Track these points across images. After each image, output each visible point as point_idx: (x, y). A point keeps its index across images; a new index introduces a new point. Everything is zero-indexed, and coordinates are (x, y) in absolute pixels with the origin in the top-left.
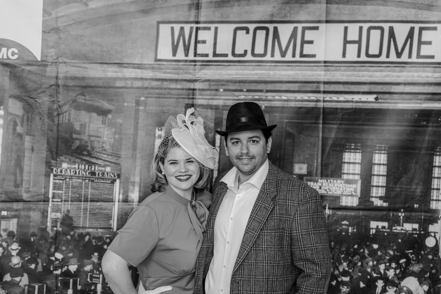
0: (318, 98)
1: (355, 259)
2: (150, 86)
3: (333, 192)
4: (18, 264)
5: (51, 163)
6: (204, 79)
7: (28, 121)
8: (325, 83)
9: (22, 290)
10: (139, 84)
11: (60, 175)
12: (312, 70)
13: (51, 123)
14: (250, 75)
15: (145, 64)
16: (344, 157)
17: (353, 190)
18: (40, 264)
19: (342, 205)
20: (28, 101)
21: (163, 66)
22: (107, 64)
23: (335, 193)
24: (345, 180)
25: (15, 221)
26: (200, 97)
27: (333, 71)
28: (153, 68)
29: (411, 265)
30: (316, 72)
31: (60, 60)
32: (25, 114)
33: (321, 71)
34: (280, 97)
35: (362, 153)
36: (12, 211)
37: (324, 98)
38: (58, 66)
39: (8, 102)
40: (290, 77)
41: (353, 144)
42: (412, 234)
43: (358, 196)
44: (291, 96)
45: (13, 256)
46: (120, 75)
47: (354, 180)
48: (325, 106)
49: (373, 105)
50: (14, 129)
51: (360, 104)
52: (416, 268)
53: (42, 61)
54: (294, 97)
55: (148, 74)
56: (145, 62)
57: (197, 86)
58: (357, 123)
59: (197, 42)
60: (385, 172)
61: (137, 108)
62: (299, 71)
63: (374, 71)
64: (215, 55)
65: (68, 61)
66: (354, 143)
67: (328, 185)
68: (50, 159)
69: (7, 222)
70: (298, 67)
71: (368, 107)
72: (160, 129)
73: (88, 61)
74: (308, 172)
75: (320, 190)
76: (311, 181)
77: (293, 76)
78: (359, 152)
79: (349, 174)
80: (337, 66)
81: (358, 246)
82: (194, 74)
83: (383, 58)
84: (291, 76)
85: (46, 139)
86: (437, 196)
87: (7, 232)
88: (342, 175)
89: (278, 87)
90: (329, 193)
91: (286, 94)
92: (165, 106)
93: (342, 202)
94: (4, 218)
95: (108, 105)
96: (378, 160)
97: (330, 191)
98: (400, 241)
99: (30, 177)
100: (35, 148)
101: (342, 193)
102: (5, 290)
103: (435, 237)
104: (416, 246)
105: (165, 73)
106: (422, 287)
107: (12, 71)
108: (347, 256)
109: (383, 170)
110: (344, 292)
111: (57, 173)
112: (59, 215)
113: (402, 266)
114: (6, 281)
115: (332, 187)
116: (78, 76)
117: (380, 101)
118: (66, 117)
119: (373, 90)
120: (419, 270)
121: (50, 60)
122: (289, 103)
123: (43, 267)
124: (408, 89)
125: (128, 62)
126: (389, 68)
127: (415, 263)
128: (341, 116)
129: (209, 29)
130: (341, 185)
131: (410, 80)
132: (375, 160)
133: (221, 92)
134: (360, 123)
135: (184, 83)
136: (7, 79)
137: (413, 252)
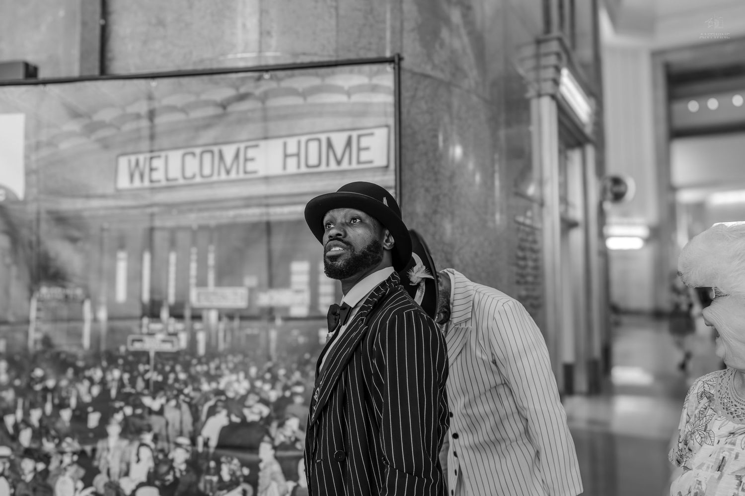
3: (283, 303)
5: (32, 288)
19: (291, 316)
24: (294, 290)
43: (307, 304)
59: (151, 170)
64: (168, 180)
68: (32, 285)
74: (258, 284)
78: (306, 261)
83: (323, 168)
85: (28, 267)
93: (291, 313)
95: (77, 233)
97: (280, 302)
101: (291, 303)
112: (39, 336)
115: (282, 298)
121: (32, 198)
128: (286, 228)
129: (159, 157)
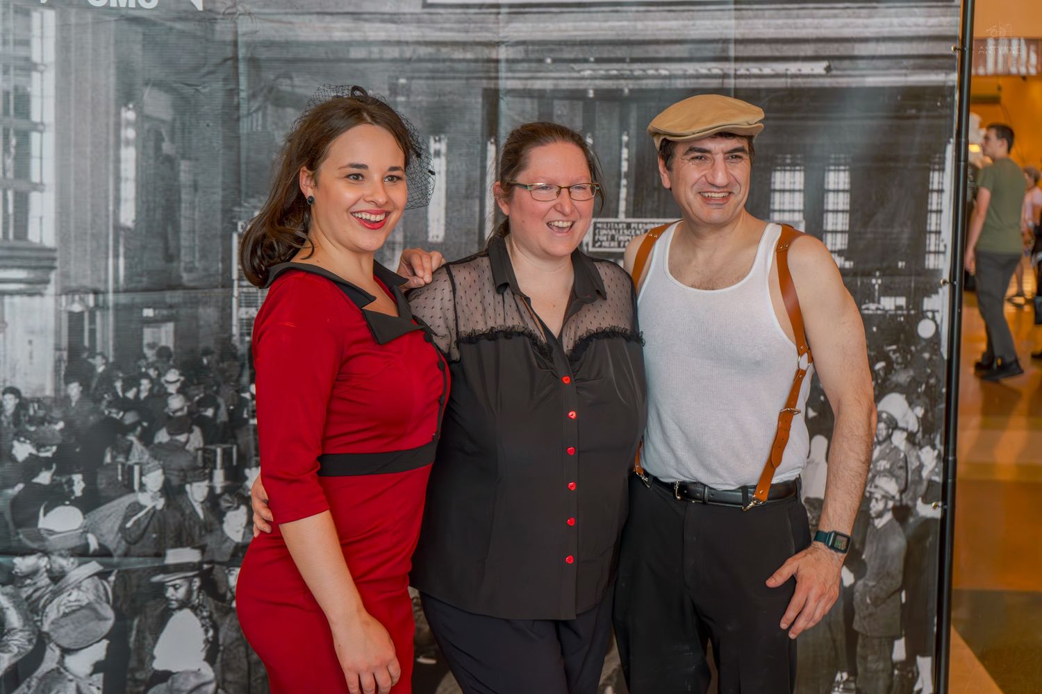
0: (726, 71)
2: (415, 57)
4: (181, 409)
6: (514, 40)
7: (183, 131)
8: (738, 42)
9: (191, 458)
10: (393, 52)
12: (713, 18)
13: (229, 134)
14: (601, 30)
15: (404, 14)
16: (773, 180)
18: (223, 409)
20: (183, 91)
21: (439, 16)
22: (332, 14)
25: (170, 327)
26: (510, 75)
27: (750, 18)
28: (419, 21)
29: (893, 372)
30: (721, 22)
31: (240, 8)
32: (178, 116)
33: (730, 19)
34: (657, 70)
35: (804, 171)
36: (164, 308)
37: (736, 70)
38: (237, 21)
39: (143, 95)
40: (673, 32)
41: (789, 156)
42: (896, 316)
44: (676, 68)
45: (171, 394)
46: (357, 36)
47: (793, 221)
48: (738, 86)
49: (821, 80)
50: (158, 148)
51: (799, 80)
52: (902, 377)
53: (206, 10)
54: (682, 69)
55: (411, 33)
56: (405, 9)
57: (503, 53)
58: (795, 115)
60: (847, 204)
61: (392, 99)
62: (689, 20)
63: (823, 17)
65: (255, 10)
66: (791, 154)
69: (156, 330)
70: (686, 14)
71: (813, 85)
72: (437, 138)
73: (295, 10)
77: (679, 29)
79: (784, 211)
80: (757, 10)
82: (496, 30)
84: (675, 30)
86: (936, 245)
87: (157, 348)
88: (771, 215)
89: (652, 51)
91: (667, 66)
92: (445, 95)
94: (149, 322)
96: (835, 183)
98: (875, 329)
99: (194, 240)
100: (200, 183)
102: (159, 460)
103: (933, 319)
104: (902, 336)
105: (442, 29)
106: (913, 409)
107: (147, 31)
109: (842, 201)
113: (879, 374)
114: (160, 443)
116: (277, 39)
117: (834, 72)
118: (257, 121)
119: (823, 53)
120: (908, 380)
122: (673, 81)
123: (231, 414)
124: (883, 49)
125: (372, 10)
126: (850, 11)
127: (901, 368)
131: (886, 32)
132: (828, 183)
133: (549, 64)
134: (800, 115)
135: (479, 48)
136: (138, 48)
137: (898, 347)
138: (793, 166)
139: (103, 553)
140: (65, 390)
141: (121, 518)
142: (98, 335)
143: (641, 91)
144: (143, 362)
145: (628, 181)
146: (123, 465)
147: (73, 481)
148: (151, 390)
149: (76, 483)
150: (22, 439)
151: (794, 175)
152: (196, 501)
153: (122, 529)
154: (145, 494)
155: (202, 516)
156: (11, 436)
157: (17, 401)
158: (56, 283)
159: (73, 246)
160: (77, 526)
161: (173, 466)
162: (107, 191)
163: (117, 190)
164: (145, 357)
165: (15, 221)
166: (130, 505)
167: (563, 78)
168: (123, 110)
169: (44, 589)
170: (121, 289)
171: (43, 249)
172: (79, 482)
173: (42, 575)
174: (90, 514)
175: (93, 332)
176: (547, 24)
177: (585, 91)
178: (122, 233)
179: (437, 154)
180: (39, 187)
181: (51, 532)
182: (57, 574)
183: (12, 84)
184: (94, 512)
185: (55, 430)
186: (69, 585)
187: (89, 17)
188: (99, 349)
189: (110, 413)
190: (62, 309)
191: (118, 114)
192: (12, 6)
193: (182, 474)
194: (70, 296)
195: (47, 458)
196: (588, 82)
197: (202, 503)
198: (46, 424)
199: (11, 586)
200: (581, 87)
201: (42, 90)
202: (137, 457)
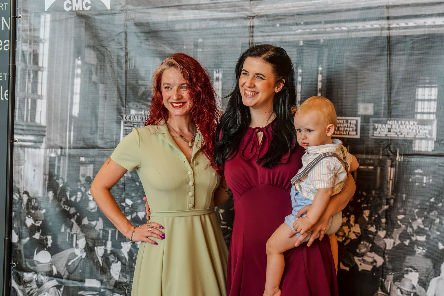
0: (383, 26)
1: (432, 215)
2: (207, 27)
3: (405, 135)
4: (94, 208)
5: (121, 110)
6: (261, 14)
7: (101, 69)
8: (390, 7)
9: (97, 234)
10: (197, 25)
11: (129, 122)
13: (121, 71)
14: (307, 6)
15: (202, 4)
16: (417, 93)
17: (427, 132)
19: (414, 151)
20: (100, 50)
21: (219, 4)
22: (168, 7)
23: (406, 136)
24: (419, 120)
25: (91, 167)
28: (210, 8)
31: (127, 7)
32: (99, 62)
34: (340, 27)
35: (438, 87)
36: (89, 157)
37: (389, 25)
39: (85, 52)
40: (350, 4)
41: (427, 78)
43: (433, 139)
45: (90, 200)
46: (179, 17)
47: (429, 120)
48: (390, 35)
50: (90, 78)
51: (434, 29)
53: (111, 10)
54: (355, 26)
55: (206, 14)
58: (431, 51)
61: (195, 50)
65: (133, 8)
66: (429, 76)
67: (399, 127)
68: (120, 106)
69: (85, 168)
72: (217, 71)
73: (151, 6)
74: (375, 113)
75: (389, 133)
76: (378, 122)
78: (435, 87)
79: (424, 113)
81: (435, 200)
82: (250, 10)
85: (116, 87)
87: (85, 177)
88: (415, 116)
89: (337, 16)
90: (400, 136)
91: (347, 24)
92: (221, 47)
93: (415, 147)
94: (83, 163)
95: (170, 50)
97: (401, 134)
99: (104, 124)
100: (108, 96)
101: (415, 136)
102: (84, 233)
105: (222, 11)
107: (86, 21)
108: (422, 210)
110: (419, 254)
111: (127, 120)
114: (84, 225)
115: (404, 129)
116: (143, 22)
118: (132, 64)
121: (118, 7)
122: (350, 34)
125: (187, 3)
128: (411, 45)
130: (414, 127)
133: (278, 27)
134: (435, 51)
135: (240, 20)
136: (83, 30)
138: (430, 85)
139: (59, 276)
140: (47, 195)
141: (67, 260)
142: (61, 169)
143: (330, 40)
144: (79, 184)
145: (321, 94)
146: (69, 234)
147: (48, 239)
148: (82, 197)
149: (49, 240)
150: (29, 216)
151: (431, 90)
152: (99, 256)
153: (67, 265)
154: (78, 249)
155: (101, 264)
156: (25, 214)
157: (28, 198)
158: (46, 143)
159: (52, 125)
160: (48, 262)
161: (90, 237)
162: (67, 99)
163: (72, 98)
164: (80, 181)
165: (31, 113)
166: (71, 254)
167: (285, 35)
168: (76, 60)
169: (34, 290)
170: (72, 147)
171: (41, 126)
172: (50, 240)
173: (34, 283)
174: (54, 256)
175: (59, 167)
176: (278, 5)
177: (298, 42)
178: (73, 120)
179: (217, 79)
180: (40, 97)
181: (39, 263)
182: (40, 284)
183: (32, 49)
184: (56, 255)
185: (41, 213)
186: (44, 289)
187: (64, 16)
188: (61, 176)
189: (64, 207)
190: (47, 155)
191: (74, 62)
192: (33, 13)
193: (93, 241)
194: (51, 149)
195: (38, 226)
196: (300, 36)
197: (102, 257)
198: (38, 210)
199: (22, 286)
200: (296, 40)
201: (43, 51)
202: (75, 231)
